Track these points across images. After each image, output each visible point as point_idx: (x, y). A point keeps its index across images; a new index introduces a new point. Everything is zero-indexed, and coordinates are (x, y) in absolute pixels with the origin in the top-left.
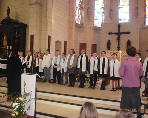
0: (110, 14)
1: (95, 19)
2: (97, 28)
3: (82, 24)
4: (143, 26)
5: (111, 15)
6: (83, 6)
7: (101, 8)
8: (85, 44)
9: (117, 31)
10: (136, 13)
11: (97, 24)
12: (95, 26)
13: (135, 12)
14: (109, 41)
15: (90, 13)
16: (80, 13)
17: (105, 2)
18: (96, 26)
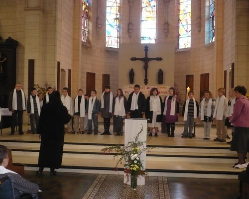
0: (129, 29)
1: (107, 35)
2: (110, 50)
3: (89, 43)
4: (176, 49)
5: (130, 31)
6: (91, 14)
7: (115, 19)
8: (94, 74)
9: (143, 56)
10: (166, 31)
11: (110, 43)
12: (106, 46)
13: (165, 29)
14: (132, 70)
15: (100, 26)
16: (85, 25)
17: (122, 10)
18: (108, 46)
